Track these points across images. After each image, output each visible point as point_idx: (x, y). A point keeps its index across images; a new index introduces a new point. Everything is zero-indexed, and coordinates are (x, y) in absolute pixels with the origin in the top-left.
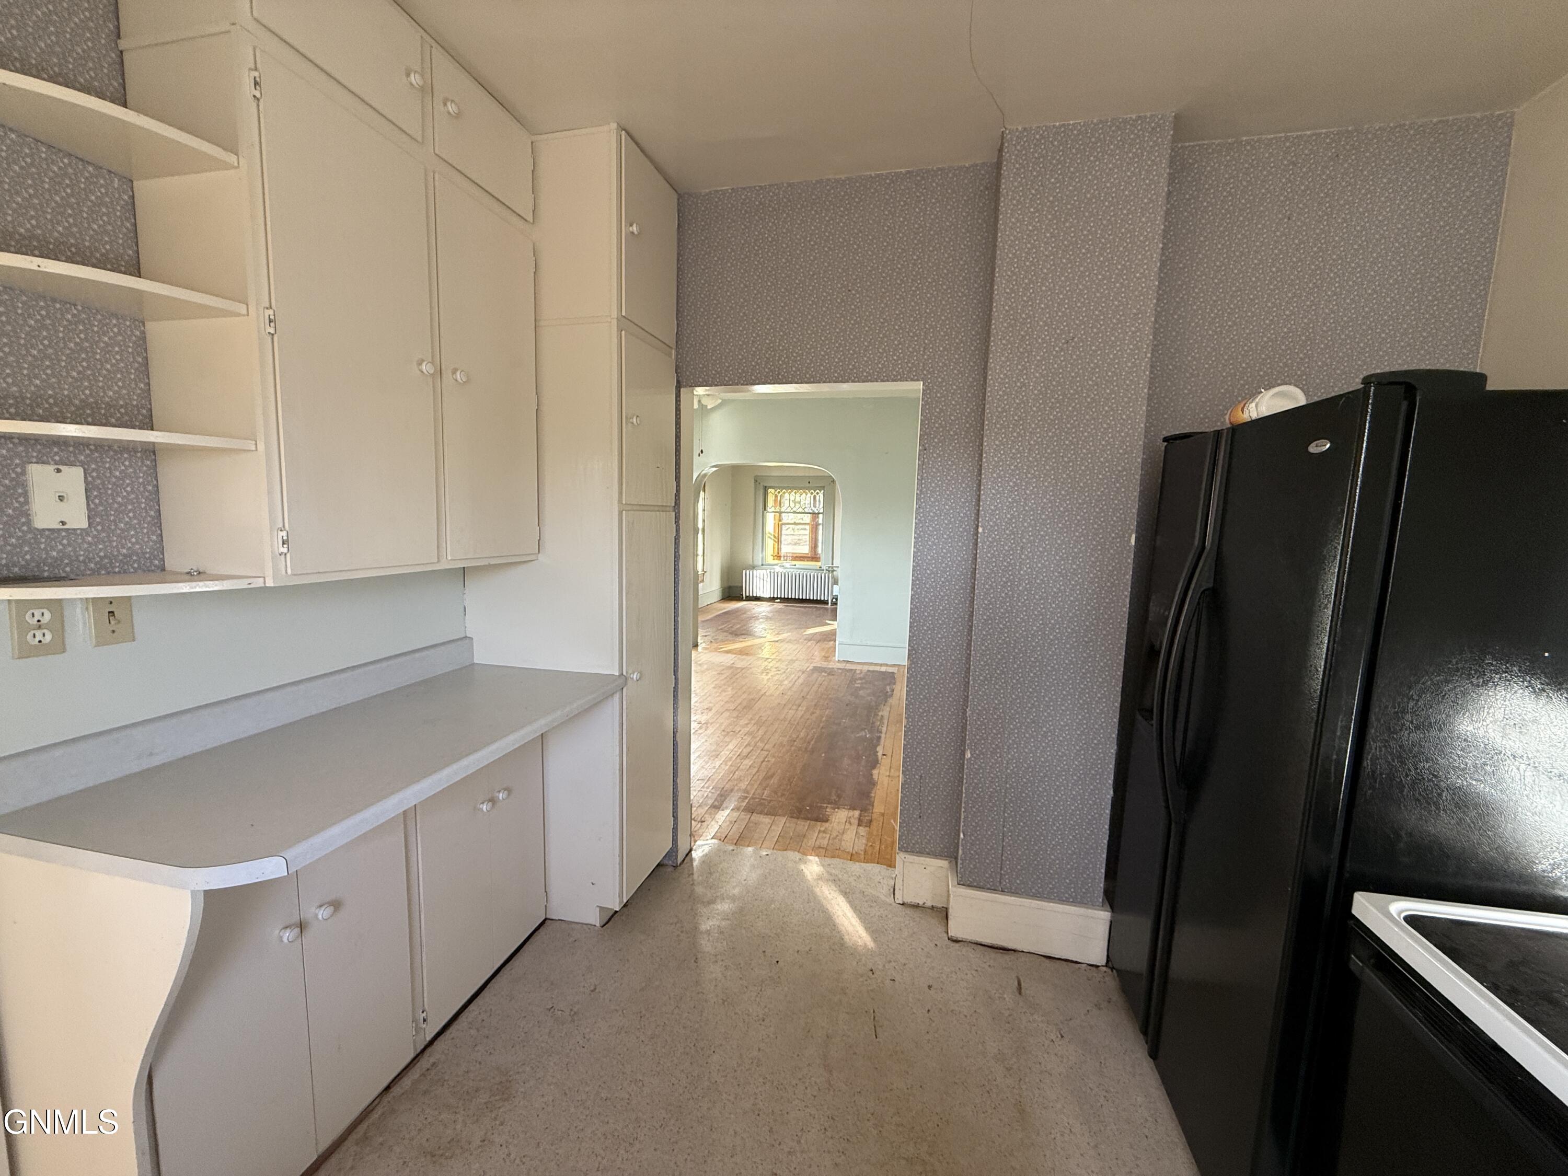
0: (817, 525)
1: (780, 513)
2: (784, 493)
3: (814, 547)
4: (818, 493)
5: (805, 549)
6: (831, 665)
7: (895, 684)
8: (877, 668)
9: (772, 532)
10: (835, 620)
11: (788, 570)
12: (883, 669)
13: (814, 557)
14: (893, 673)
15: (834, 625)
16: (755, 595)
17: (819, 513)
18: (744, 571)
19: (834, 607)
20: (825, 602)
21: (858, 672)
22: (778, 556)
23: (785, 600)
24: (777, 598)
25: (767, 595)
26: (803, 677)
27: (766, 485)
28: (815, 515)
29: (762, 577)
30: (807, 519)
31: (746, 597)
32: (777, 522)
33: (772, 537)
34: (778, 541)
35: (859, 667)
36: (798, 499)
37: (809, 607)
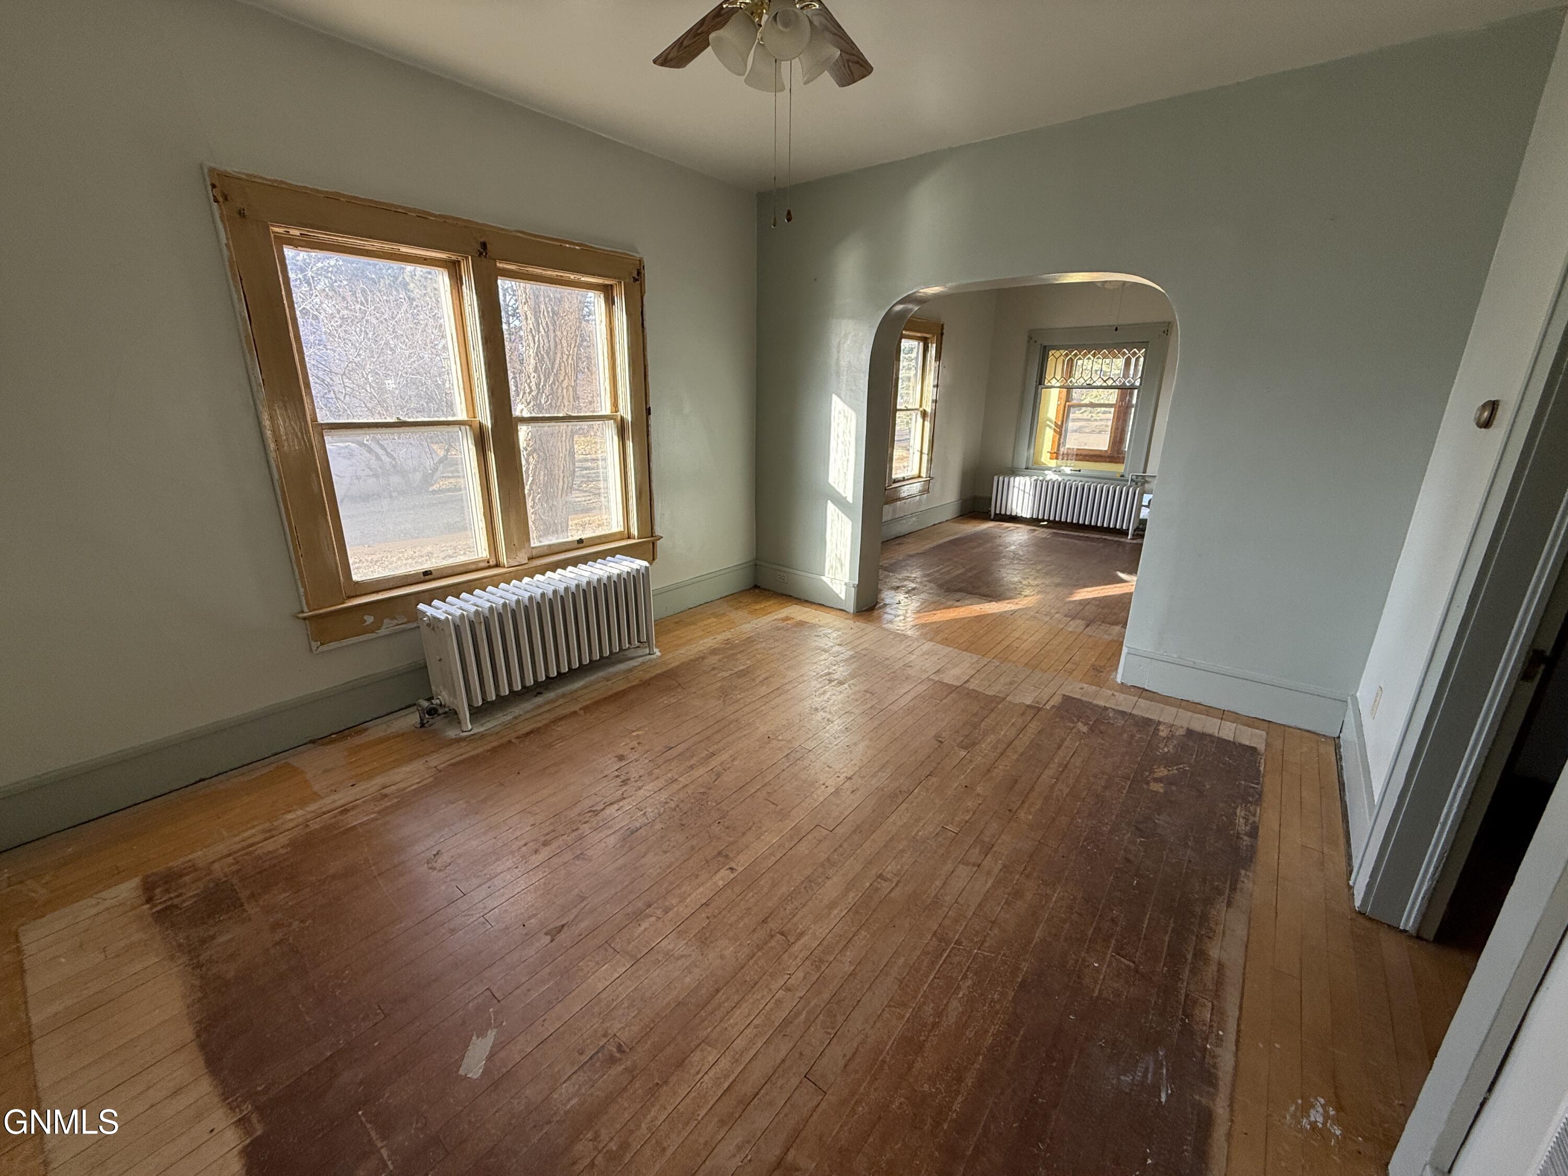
0: (1129, 406)
1: (1069, 389)
2: (1076, 355)
3: (1117, 440)
4: (1135, 354)
5: (1102, 443)
6: (1103, 698)
7: (1259, 801)
8: (1211, 726)
9: (1054, 419)
10: (1133, 571)
11: (1066, 478)
12: (1228, 731)
13: (1114, 455)
14: (1253, 750)
15: (1129, 583)
16: (1008, 513)
17: (1132, 388)
18: (996, 478)
19: (1138, 541)
20: (1124, 533)
21: (1163, 732)
22: (1056, 455)
23: (1054, 524)
24: (1043, 520)
25: (1027, 514)
26: (1034, 727)
27: (1045, 343)
28: (1125, 390)
29: (1022, 488)
30: (1112, 397)
31: (995, 514)
32: (1063, 402)
33: (1053, 426)
34: (1060, 430)
35: (1166, 715)
36: (1096, 367)
37: (1093, 540)
